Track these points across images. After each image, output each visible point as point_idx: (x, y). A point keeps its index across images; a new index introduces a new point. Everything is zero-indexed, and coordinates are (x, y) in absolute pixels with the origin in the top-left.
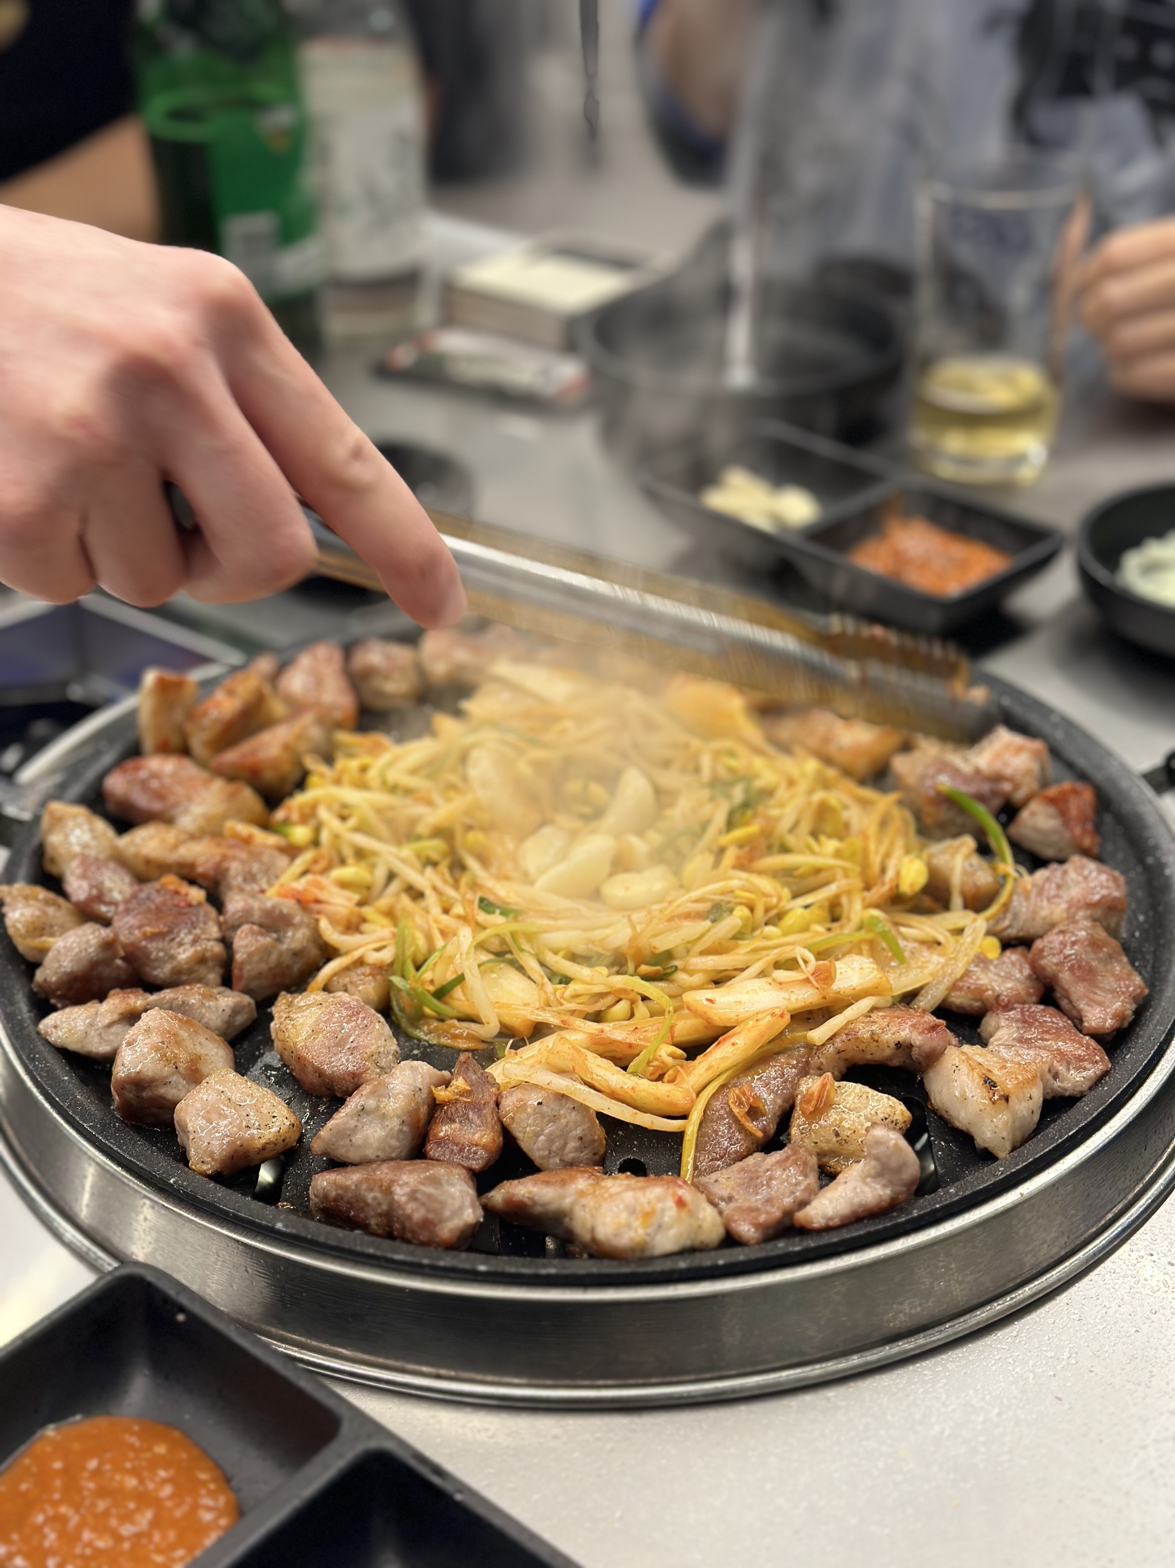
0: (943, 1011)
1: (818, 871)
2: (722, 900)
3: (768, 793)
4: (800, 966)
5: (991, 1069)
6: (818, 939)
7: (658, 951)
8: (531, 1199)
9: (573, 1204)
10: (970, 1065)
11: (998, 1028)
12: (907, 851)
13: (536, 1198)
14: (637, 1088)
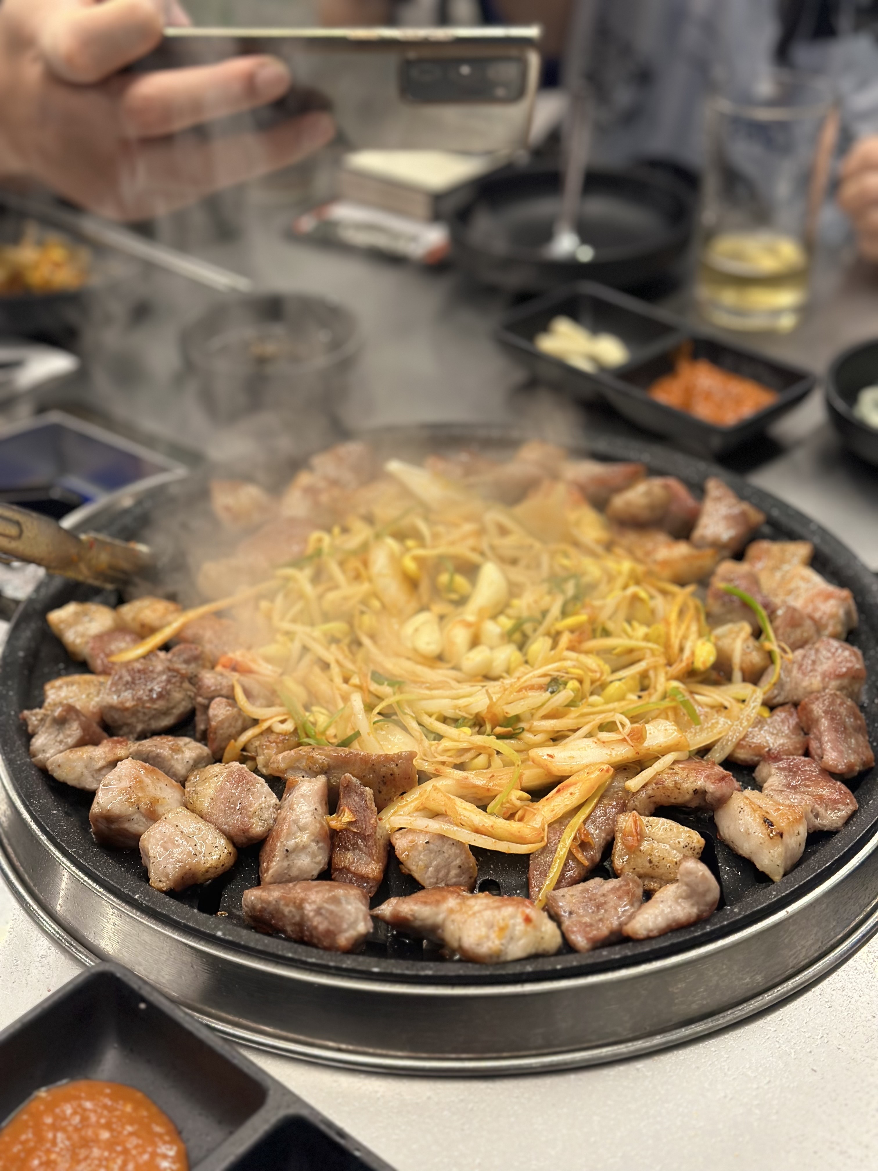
0: (729, 763)
1: (631, 651)
2: (558, 676)
3: (593, 587)
4: (618, 729)
5: (768, 811)
6: (632, 706)
7: (509, 716)
8: (413, 915)
9: (444, 920)
10: (753, 808)
11: (770, 775)
12: (700, 635)
13: (417, 915)
14: (495, 826)
